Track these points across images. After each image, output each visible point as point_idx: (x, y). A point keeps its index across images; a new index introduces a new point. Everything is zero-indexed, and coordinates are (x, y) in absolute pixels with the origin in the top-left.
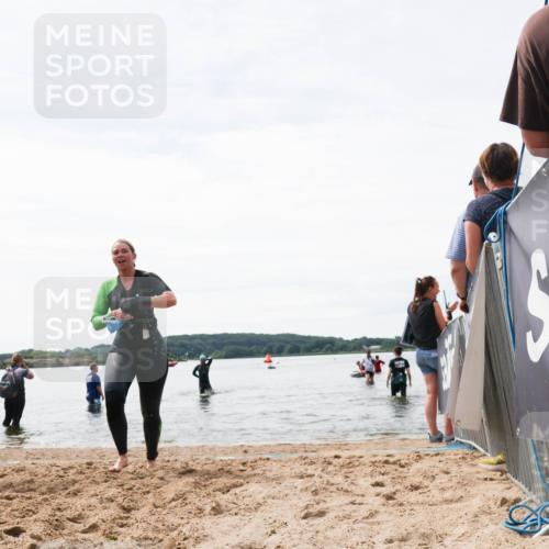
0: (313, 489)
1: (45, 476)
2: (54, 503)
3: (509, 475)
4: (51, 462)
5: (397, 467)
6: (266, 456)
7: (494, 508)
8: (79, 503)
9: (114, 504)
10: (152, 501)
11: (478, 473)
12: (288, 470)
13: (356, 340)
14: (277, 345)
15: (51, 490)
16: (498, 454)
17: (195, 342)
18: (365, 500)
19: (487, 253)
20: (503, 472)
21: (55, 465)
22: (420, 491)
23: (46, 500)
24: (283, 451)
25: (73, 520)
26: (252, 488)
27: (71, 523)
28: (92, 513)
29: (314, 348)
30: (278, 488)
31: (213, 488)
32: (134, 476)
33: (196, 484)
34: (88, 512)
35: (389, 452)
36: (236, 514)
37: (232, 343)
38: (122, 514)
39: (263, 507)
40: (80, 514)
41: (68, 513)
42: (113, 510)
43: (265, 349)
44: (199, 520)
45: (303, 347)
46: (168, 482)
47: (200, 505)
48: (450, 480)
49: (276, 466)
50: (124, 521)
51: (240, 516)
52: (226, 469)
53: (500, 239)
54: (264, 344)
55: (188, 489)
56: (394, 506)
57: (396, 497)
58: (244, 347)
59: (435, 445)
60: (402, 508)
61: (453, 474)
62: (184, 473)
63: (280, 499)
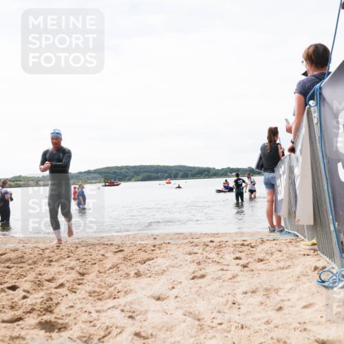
0: (198, 261)
1: (30, 254)
2: (37, 270)
3: (319, 252)
4: (35, 245)
5: (249, 247)
6: (167, 241)
7: (310, 272)
8: (51, 271)
9: (74, 271)
10: (97, 269)
11: (300, 251)
12: (181, 249)
13: (223, 169)
14: (174, 172)
15: (35, 263)
16: (312, 239)
17: (123, 171)
18: (229, 268)
19: (308, 114)
20: (315, 250)
21: (36, 247)
22: (263, 262)
23: (32, 268)
24: (178, 238)
25: (49, 281)
26: (160, 261)
27: (48, 283)
28: (61, 277)
29: (197, 174)
30: (176, 261)
31: (135, 261)
32: (86, 254)
33: (125, 259)
34: (58, 276)
35: (244, 239)
36: (150, 277)
37: (146, 172)
38: (79, 278)
39: (166, 273)
40: (53, 278)
41: (46, 277)
42: (74, 275)
43: (166, 175)
44: (126, 281)
45: (190, 173)
46: (107, 257)
47: (127, 271)
48: (282, 256)
49: (174, 247)
50: (81, 282)
51: (152, 278)
52: (143, 249)
53: (316, 105)
54: (166, 172)
55: (120, 261)
56: (247, 271)
57: (248, 266)
58: (153, 174)
59: (273, 234)
60: (252, 273)
61: (284, 252)
62: (117, 252)
63: (177, 267)
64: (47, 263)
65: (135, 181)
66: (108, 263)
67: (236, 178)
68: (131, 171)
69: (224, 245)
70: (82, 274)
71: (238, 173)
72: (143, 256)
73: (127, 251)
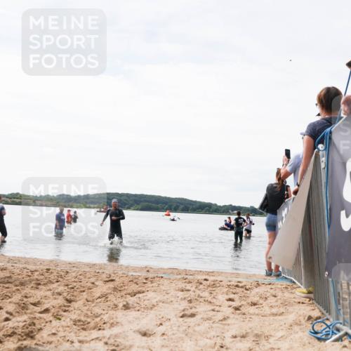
0: (189, 299)
1: (19, 274)
2: (23, 293)
3: (314, 301)
4: (24, 266)
5: (244, 290)
6: (160, 275)
8: (39, 294)
9: (61, 297)
10: (85, 297)
12: (173, 285)
13: (225, 206)
14: (175, 205)
15: (22, 284)
18: (221, 309)
19: (316, 157)
21: (26, 268)
22: (256, 306)
23: (18, 290)
24: (172, 273)
25: (34, 304)
26: (150, 295)
27: (32, 306)
28: (46, 301)
29: (198, 209)
30: (167, 296)
31: (125, 292)
32: (76, 280)
33: (115, 289)
34: (44, 300)
35: (239, 280)
36: (138, 310)
37: (146, 201)
38: (66, 304)
39: (156, 308)
40: (39, 301)
41: (32, 300)
42: (60, 301)
43: (167, 206)
44: (114, 312)
45: (191, 207)
46: (97, 286)
47: (115, 302)
48: (277, 301)
49: (166, 282)
50: (67, 309)
51: (140, 312)
52: (135, 281)
53: (325, 149)
54: (166, 203)
55: (109, 291)
56: (239, 314)
57: (241, 309)
58: (153, 205)
59: (269, 277)
60: (244, 316)
61: (278, 298)
62: (107, 281)
63: (167, 303)
64: (35, 286)
65: (134, 210)
66: (97, 292)
67: (237, 217)
68: (131, 198)
69: (218, 285)
70: (70, 301)
71: (239, 211)
72: (134, 288)
73: (118, 282)
